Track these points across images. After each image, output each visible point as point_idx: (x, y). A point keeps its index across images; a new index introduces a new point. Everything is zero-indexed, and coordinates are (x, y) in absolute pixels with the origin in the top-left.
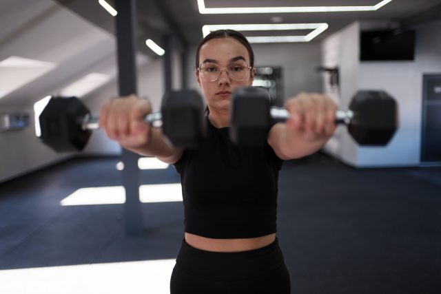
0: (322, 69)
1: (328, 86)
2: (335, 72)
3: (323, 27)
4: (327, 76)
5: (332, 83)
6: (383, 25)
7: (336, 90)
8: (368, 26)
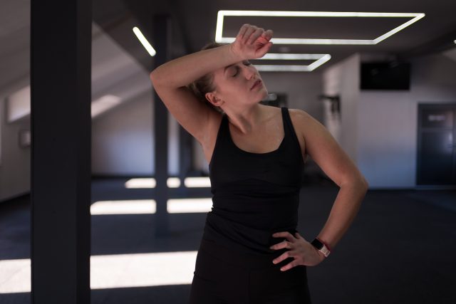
0: (323, 97)
1: (329, 114)
2: (336, 99)
3: (326, 58)
4: (328, 104)
5: (333, 110)
6: (380, 57)
7: (337, 117)
8: (368, 58)
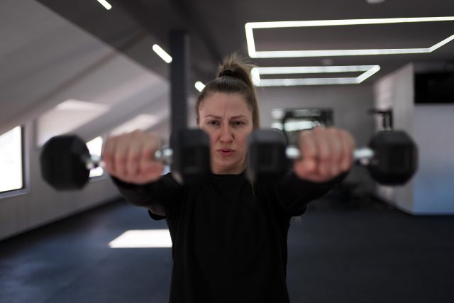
0: (374, 111)
2: (388, 114)
4: (379, 119)
5: (385, 125)
6: (438, 67)
8: (423, 68)
